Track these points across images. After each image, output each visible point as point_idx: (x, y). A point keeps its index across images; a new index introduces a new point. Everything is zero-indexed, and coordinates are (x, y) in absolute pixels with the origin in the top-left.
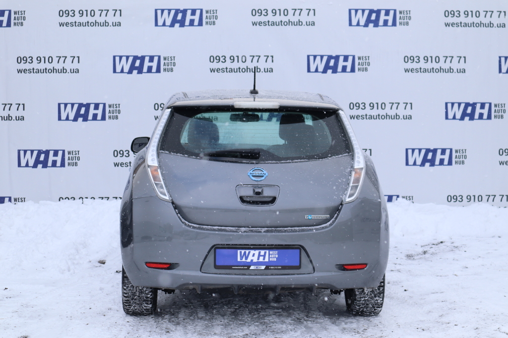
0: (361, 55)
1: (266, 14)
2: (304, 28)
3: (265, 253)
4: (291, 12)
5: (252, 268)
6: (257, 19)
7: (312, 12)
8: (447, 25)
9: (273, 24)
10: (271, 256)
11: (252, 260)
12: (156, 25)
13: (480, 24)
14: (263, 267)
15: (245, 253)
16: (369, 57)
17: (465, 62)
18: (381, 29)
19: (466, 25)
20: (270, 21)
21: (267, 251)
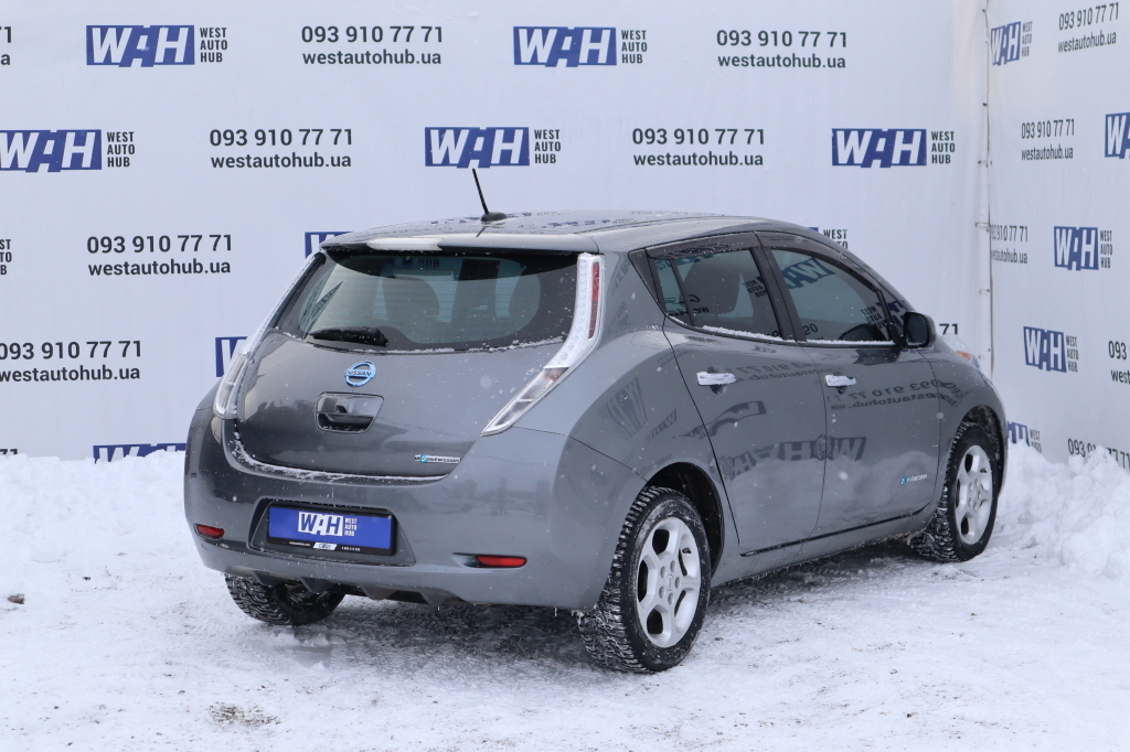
0: (541, 127)
1: (333, 38)
2: (417, 69)
3: (338, 520)
4: (389, 34)
5: (317, 546)
6: (315, 48)
7: (434, 33)
8: (723, 61)
9: (351, 59)
10: (346, 527)
11: (319, 532)
12: (90, 61)
13: (793, 61)
14: (333, 547)
15: (309, 516)
16: (557, 131)
17: (762, 142)
18: (584, 71)
19: (763, 62)
20: (344, 53)
21: (342, 517)
